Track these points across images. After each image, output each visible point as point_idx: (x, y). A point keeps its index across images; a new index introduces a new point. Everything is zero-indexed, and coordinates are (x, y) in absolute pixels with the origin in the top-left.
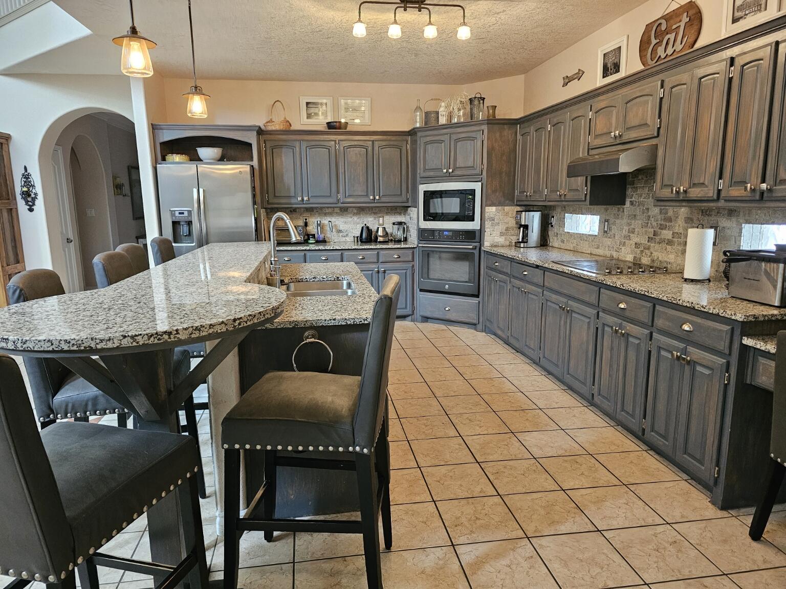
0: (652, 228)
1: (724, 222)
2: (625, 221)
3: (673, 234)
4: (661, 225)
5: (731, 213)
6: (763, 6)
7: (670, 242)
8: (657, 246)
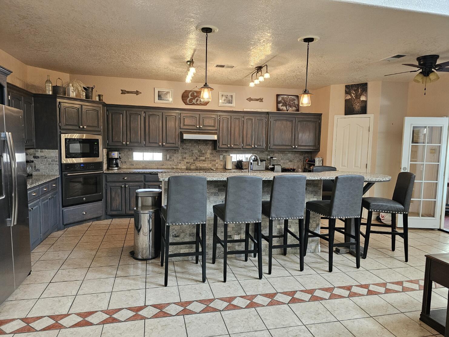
0: (195, 156)
1: (224, 154)
2: (179, 154)
3: (205, 158)
4: (199, 155)
5: (226, 152)
6: (231, 103)
7: (204, 161)
8: (198, 162)
